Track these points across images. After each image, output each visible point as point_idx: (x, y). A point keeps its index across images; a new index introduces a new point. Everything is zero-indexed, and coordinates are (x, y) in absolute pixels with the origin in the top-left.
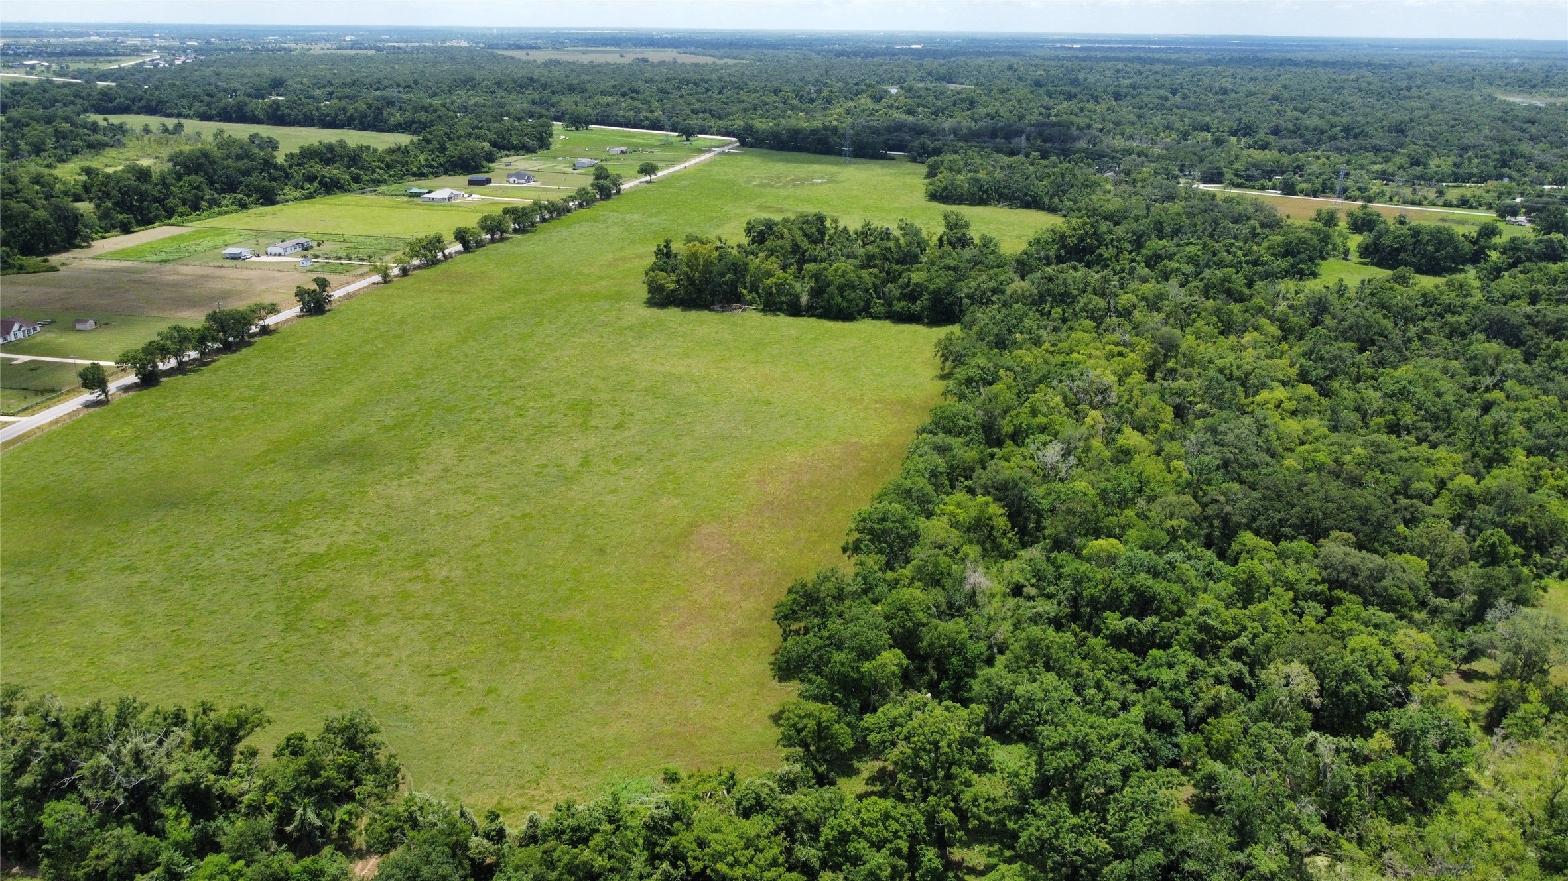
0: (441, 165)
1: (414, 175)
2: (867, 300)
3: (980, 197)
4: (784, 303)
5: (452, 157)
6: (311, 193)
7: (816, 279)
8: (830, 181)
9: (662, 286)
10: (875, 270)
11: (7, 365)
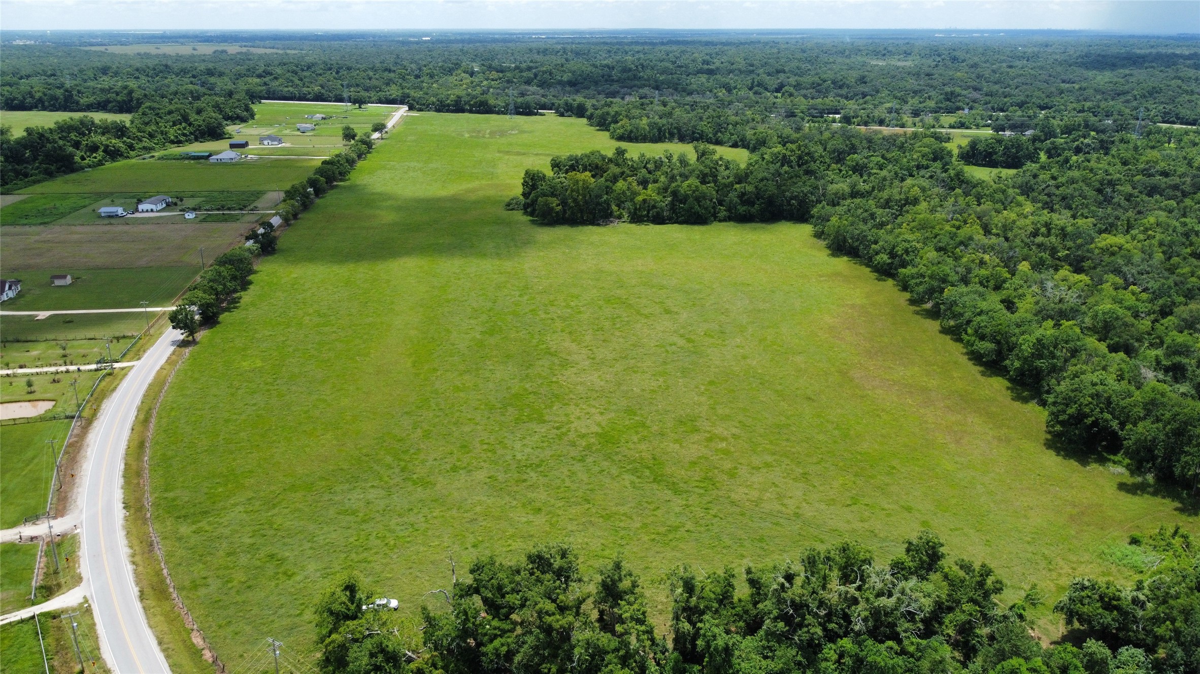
0: (191, 133)
1: (172, 142)
2: (714, 208)
3: (658, 136)
4: (647, 216)
5: (200, 126)
6: (100, 161)
7: (675, 194)
8: (522, 132)
9: (552, 209)
10: (712, 185)
11: (33, 320)
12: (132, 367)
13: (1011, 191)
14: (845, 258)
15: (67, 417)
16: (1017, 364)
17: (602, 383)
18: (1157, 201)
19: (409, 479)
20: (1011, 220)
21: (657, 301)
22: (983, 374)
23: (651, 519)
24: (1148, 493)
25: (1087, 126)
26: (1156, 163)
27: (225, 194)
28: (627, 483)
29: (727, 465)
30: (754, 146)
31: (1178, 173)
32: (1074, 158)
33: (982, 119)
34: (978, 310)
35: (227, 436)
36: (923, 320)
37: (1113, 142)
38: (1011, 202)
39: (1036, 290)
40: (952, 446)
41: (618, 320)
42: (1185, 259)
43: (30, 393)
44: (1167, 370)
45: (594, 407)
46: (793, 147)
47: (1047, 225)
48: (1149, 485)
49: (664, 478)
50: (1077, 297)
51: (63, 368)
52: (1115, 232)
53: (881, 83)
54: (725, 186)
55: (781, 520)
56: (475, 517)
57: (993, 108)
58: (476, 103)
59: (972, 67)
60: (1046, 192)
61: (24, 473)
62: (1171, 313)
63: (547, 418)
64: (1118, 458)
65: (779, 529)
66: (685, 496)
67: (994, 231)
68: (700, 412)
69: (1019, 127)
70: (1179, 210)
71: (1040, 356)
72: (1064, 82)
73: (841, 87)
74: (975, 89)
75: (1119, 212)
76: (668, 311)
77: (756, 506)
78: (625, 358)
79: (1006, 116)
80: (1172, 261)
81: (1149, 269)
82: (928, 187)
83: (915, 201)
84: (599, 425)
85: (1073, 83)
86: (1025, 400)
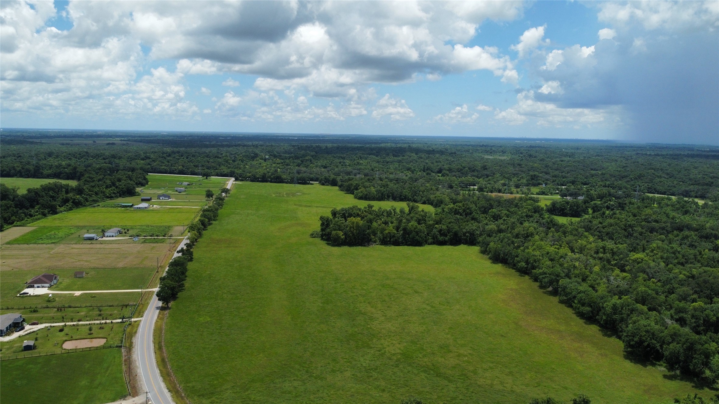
0: (118, 192)
1: (108, 197)
2: (426, 237)
3: (381, 198)
4: (390, 241)
5: (123, 188)
6: (70, 208)
7: (405, 229)
8: (304, 194)
9: (340, 237)
10: (423, 225)
11: (73, 296)
12: (141, 320)
13: (580, 230)
14: (500, 265)
15: (117, 347)
16: (604, 317)
17: (394, 328)
18: (655, 235)
19: (312, 376)
20: (584, 245)
21: (409, 286)
22: (586, 323)
23: (441, 394)
24: (679, 379)
25: (610, 195)
26: (651, 215)
27: (150, 227)
28: (423, 377)
29: (471, 368)
30: (437, 204)
31: (663, 221)
32: (607, 212)
33: (554, 190)
34: (579, 291)
35: (207, 356)
36: (549, 297)
37: (625, 204)
38: (582, 235)
39: (605, 281)
40: (579, 358)
41: (392, 296)
42: (675, 265)
43: (90, 334)
44: (677, 320)
45: (394, 340)
46: (460, 204)
47: (604, 248)
48: (678, 376)
49: (442, 375)
50: (626, 285)
51: (103, 321)
52: (637, 252)
53: (495, 169)
54: (430, 225)
55: (506, 394)
56: (353, 394)
57: (558, 184)
58: (274, 177)
59: (541, 160)
60: (598, 230)
61: (107, 374)
62: (673, 293)
63: (372, 346)
64: (661, 363)
65: (506, 398)
66: (455, 383)
67: (576, 250)
68: (449, 343)
69: (575, 195)
70: (667, 240)
71: (615, 314)
72: (592, 169)
73: (473, 171)
74: (546, 173)
75: (638, 241)
76: (416, 292)
77: (491, 387)
78: (402, 315)
79: (566, 189)
80: (669, 267)
81: (659, 270)
82: (536, 227)
83: (532, 235)
84: (400, 349)
85: (597, 170)
86: (609, 336)
